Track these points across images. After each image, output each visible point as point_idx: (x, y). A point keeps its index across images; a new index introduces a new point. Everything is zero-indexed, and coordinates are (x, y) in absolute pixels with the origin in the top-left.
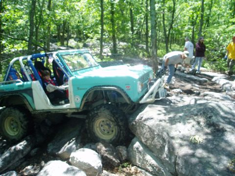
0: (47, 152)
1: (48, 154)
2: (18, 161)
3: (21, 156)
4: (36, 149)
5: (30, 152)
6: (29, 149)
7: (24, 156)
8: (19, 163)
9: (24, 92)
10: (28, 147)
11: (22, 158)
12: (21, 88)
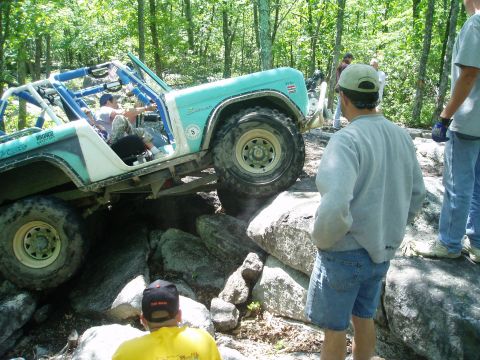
0: (73, 311)
1: (76, 315)
2: (10, 338)
3: (16, 325)
4: (46, 308)
5: (34, 314)
6: (32, 308)
7: (23, 324)
8: (14, 342)
9: (56, 149)
10: (30, 304)
11: (18, 330)
12: (48, 141)
